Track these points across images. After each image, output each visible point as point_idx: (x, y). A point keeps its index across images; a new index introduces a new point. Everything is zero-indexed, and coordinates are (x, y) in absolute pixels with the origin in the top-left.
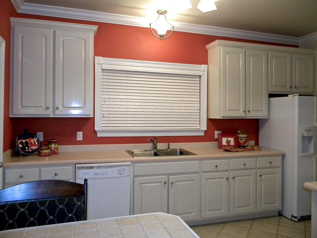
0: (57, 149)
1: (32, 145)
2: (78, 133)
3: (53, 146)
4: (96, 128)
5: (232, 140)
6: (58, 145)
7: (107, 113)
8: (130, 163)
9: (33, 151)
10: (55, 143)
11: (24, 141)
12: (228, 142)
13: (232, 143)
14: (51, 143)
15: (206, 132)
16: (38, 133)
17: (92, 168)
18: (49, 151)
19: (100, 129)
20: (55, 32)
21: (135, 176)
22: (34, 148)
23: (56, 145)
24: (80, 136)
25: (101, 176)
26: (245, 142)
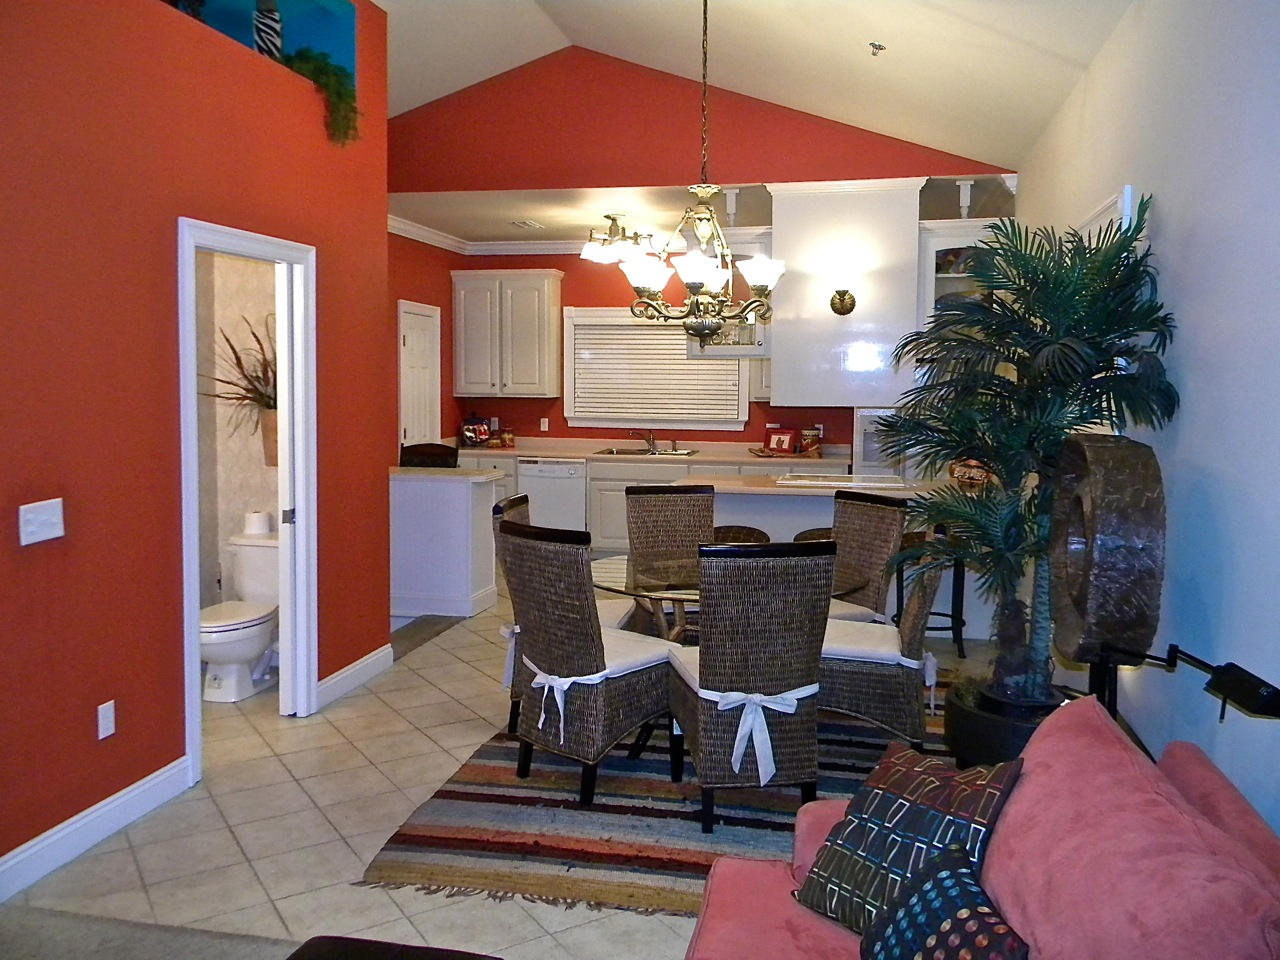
0: (512, 440)
1: (481, 434)
2: (542, 420)
3: (507, 436)
4: (566, 415)
5: (786, 439)
6: (515, 435)
7: (583, 390)
8: (584, 460)
9: (482, 441)
10: (509, 432)
11: (471, 427)
12: (780, 442)
13: (785, 446)
14: (504, 431)
15: (747, 424)
16: (493, 419)
17: (536, 462)
18: (499, 441)
19: (572, 415)
20: (501, 283)
21: (592, 479)
22: (484, 437)
23: (511, 436)
24: (545, 425)
25: (546, 474)
26: (813, 444)
